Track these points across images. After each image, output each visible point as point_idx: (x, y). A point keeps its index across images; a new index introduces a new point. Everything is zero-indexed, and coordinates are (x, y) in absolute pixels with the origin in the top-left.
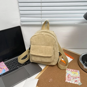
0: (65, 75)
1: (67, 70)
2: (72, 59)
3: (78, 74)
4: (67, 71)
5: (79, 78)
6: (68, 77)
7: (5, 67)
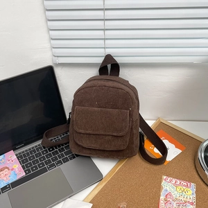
0: (159, 196)
1: (165, 180)
2: (180, 151)
3: (190, 192)
4: (163, 183)
5: (192, 204)
6: (166, 201)
7: (17, 166)
